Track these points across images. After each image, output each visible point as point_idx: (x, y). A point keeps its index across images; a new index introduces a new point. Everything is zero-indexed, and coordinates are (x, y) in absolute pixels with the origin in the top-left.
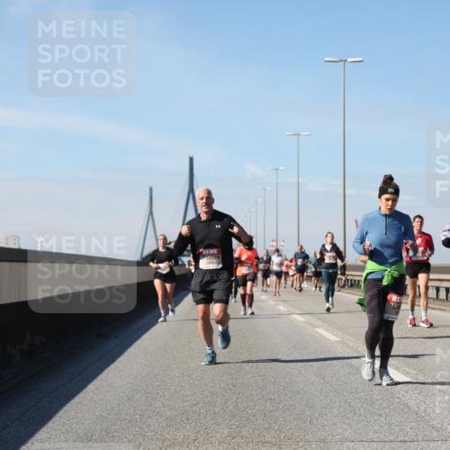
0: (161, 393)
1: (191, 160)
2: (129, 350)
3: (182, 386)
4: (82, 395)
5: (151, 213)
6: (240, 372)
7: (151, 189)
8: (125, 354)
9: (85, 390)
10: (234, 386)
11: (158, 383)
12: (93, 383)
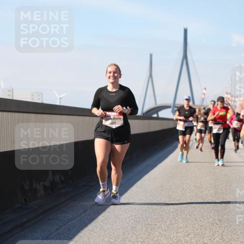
0: (158, 225)
1: (186, 31)
2: (132, 188)
3: (176, 220)
4: (93, 224)
5: (151, 76)
6: (225, 210)
7: (151, 56)
8: (129, 192)
9: (96, 220)
10: (220, 221)
11: (156, 217)
12: (102, 215)
